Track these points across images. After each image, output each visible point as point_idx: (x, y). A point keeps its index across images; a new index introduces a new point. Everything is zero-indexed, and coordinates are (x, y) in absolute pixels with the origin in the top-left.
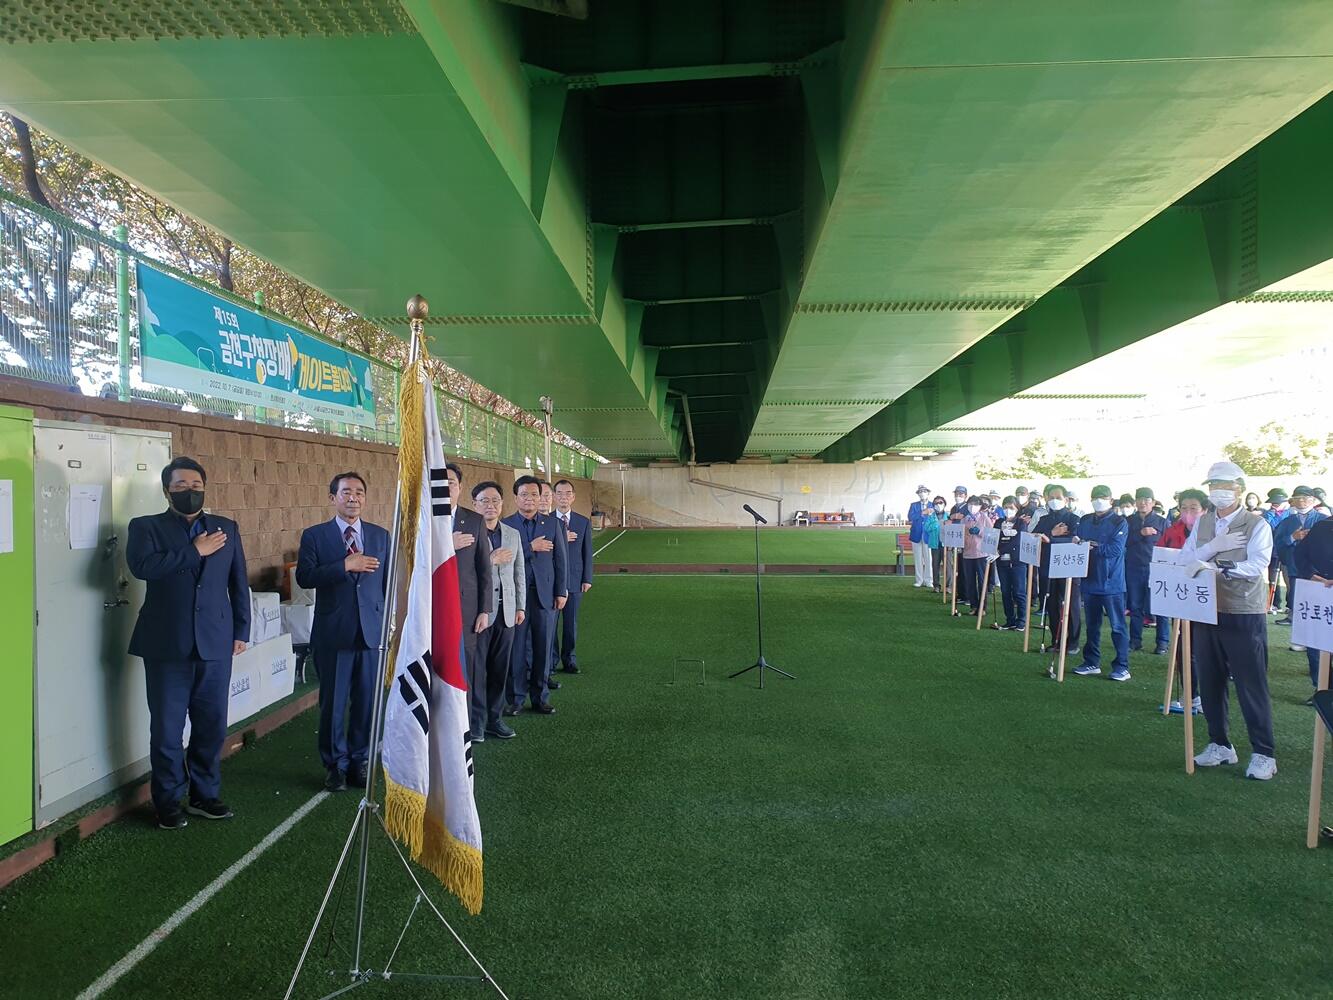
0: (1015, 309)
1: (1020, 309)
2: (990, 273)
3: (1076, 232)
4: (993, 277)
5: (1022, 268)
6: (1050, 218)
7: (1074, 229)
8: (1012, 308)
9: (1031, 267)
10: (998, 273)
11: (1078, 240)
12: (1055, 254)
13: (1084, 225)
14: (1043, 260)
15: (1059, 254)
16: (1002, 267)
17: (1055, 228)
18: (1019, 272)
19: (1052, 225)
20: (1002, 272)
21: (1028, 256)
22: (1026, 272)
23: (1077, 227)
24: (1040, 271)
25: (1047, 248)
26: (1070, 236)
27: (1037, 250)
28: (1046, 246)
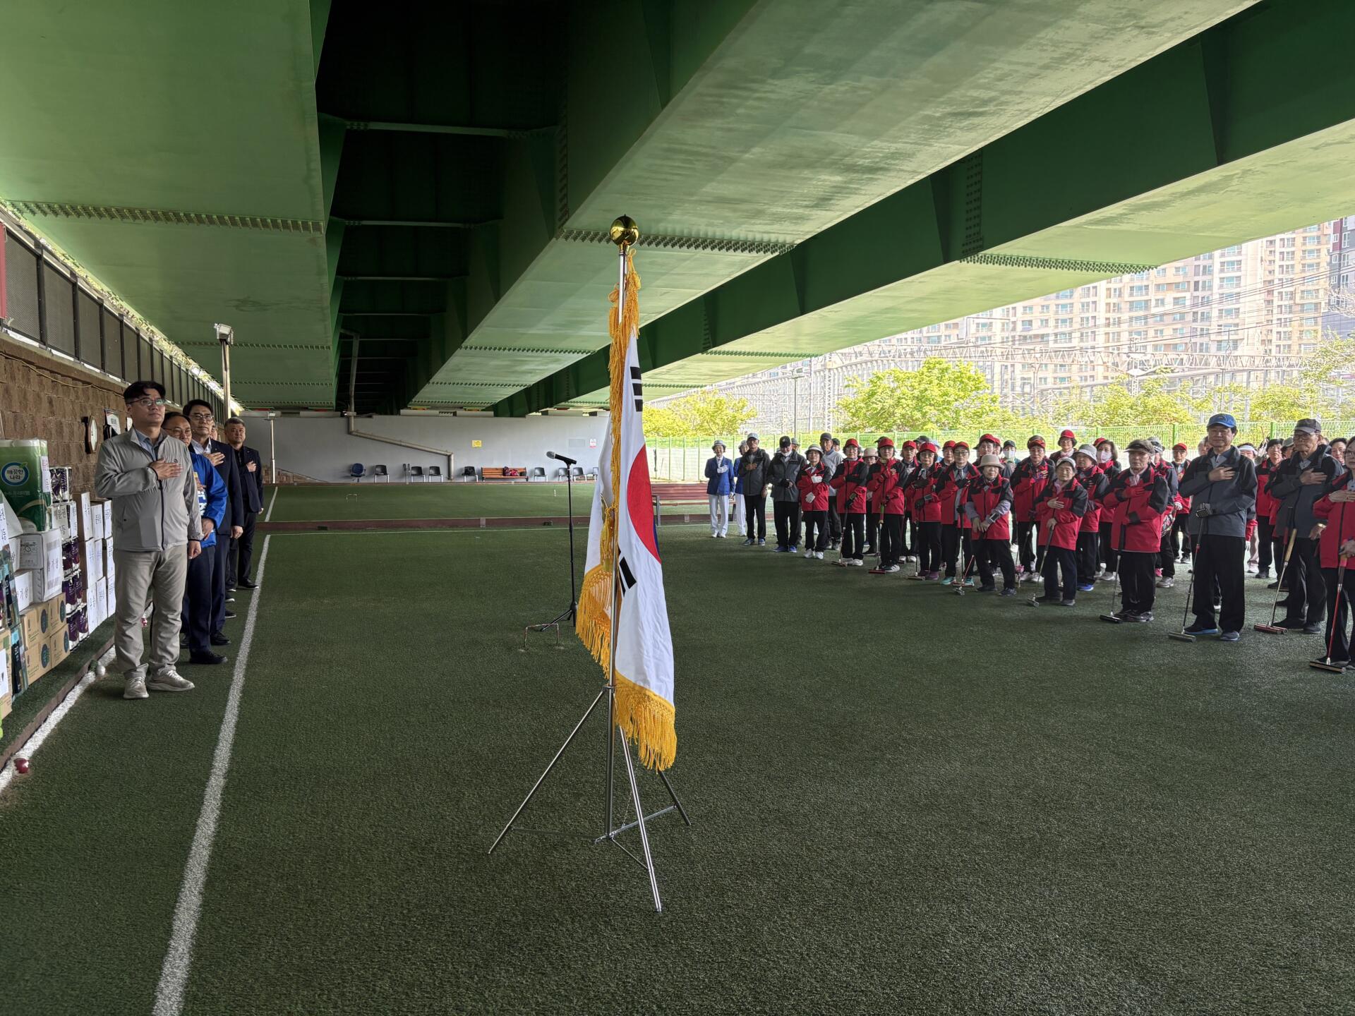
0: (772, 253)
1: (777, 254)
2: (773, 210)
3: (881, 169)
4: (773, 214)
5: (807, 207)
6: (869, 150)
7: (882, 165)
8: (769, 253)
9: (816, 206)
10: (780, 210)
11: (877, 179)
12: (846, 193)
13: (893, 162)
14: (830, 199)
15: (851, 193)
16: (788, 203)
17: (866, 162)
18: (801, 211)
19: (865, 158)
20: (785, 210)
21: (822, 193)
22: (807, 212)
23: (886, 163)
24: (819, 212)
25: (844, 185)
26: (873, 174)
27: (834, 187)
28: (845, 182)
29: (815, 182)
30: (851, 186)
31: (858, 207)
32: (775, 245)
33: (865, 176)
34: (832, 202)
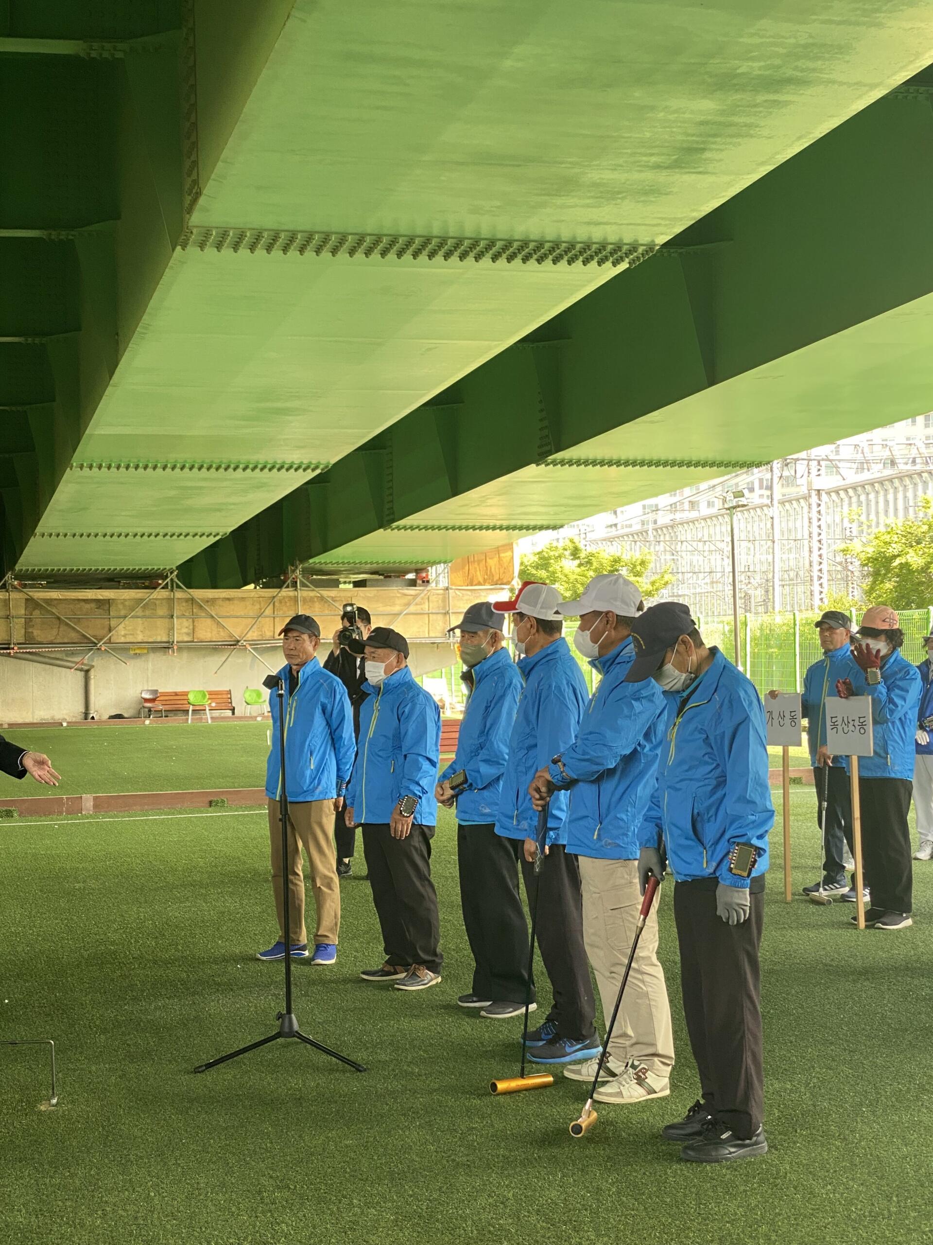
0: (615, 264)
1: (624, 266)
2: (594, 176)
3: (789, 81)
4: (595, 185)
5: (657, 167)
6: (757, 40)
7: (789, 73)
8: (608, 264)
9: (676, 165)
10: (607, 176)
11: (787, 103)
12: (731, 136)
13: (811, 65)
14: (703, 150)
15: (739, 135)
16: (621, 161)
17: (754, 67)
18: (649, 176)
19: (752, 59)
20: (615, 175)
21: (680, 137)
22: (662, 177)
23: (796, 68)
24: (686, 177)
25: (722, 119)
26: (776, 92)
27: (702, 123)
28: (722, 113)
29: (661, 115)
30: (736, 119)
31: (763, 163)
32: (618, 248)
33: (760, 98)
34: (707, 155)
